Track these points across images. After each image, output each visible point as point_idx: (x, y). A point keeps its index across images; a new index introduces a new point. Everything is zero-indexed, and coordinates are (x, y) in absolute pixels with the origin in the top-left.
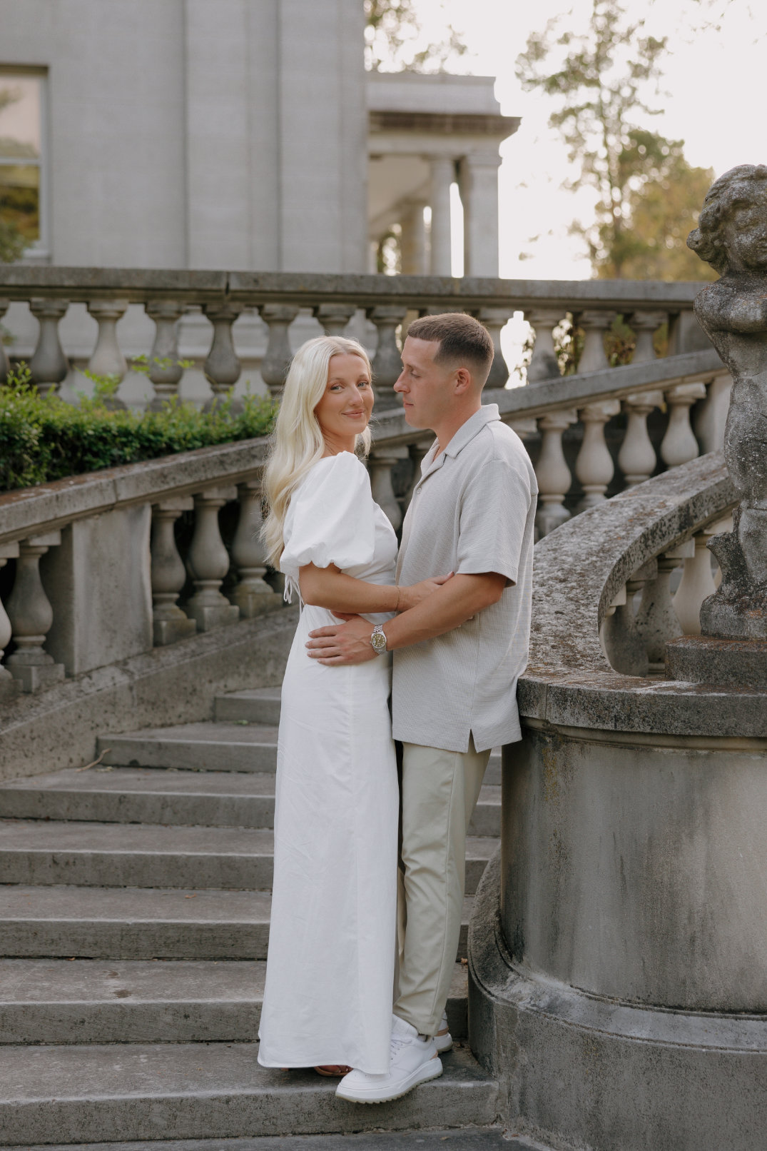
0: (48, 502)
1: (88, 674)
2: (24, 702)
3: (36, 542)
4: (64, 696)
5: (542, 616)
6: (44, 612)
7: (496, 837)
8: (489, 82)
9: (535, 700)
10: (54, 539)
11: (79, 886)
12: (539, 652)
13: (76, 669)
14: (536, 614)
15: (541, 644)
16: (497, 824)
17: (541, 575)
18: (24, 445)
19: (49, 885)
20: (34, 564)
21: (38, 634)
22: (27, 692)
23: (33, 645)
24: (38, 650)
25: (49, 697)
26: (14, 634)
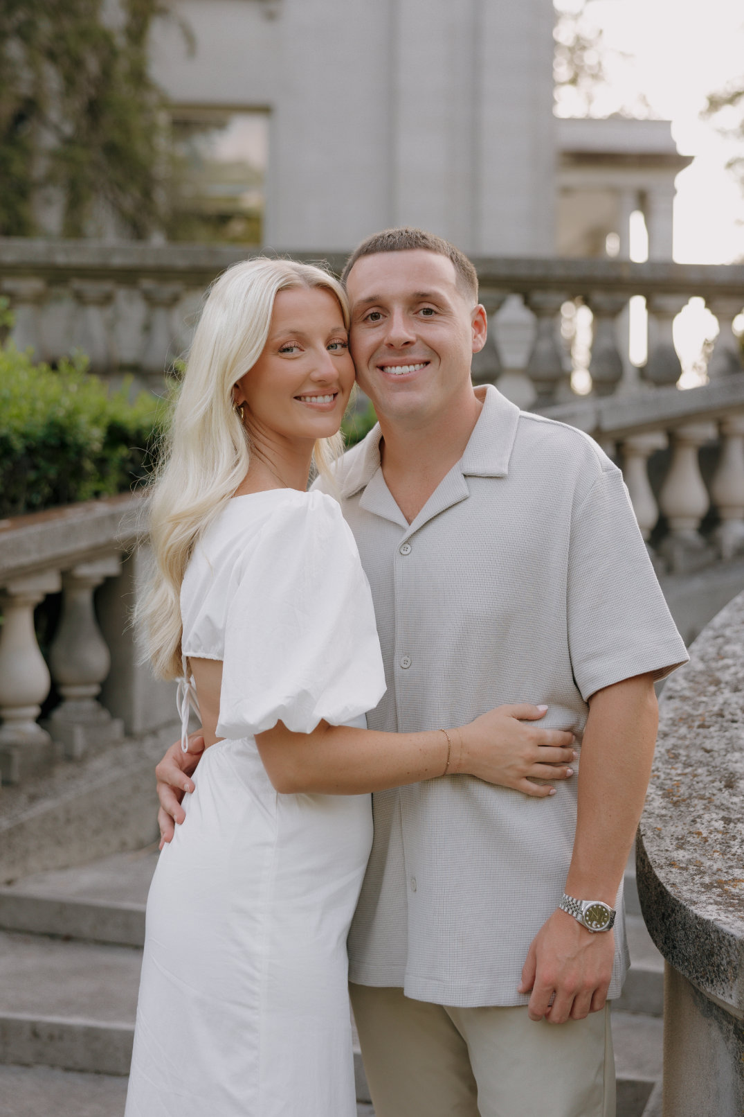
0: (99, 522)
1: (154, 733)
2: (61, 772)
3: (84, 571)
4: (119, 763)
5: (737, 755)
6: (95, 657)
7: (657, 1015)
8: (667, 124)
9: (730, 970)
10: (110, 567)
11: (67, 1069)
12: (734, 838)
13: (138, 726)
14: (727, 751)
15: (738, 820)
16: (659, 997)
17: (733, 670)
18: (80, 451)
19: (26, 1065)
20: (84, 598)
21: (87, 683)
22: (70, 758)
23: (81, 698)
24: (89, 705)
25: (97, 764)
26: (55, 685)
